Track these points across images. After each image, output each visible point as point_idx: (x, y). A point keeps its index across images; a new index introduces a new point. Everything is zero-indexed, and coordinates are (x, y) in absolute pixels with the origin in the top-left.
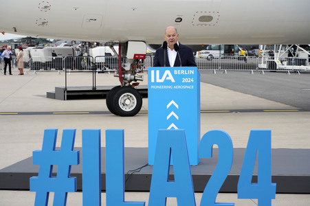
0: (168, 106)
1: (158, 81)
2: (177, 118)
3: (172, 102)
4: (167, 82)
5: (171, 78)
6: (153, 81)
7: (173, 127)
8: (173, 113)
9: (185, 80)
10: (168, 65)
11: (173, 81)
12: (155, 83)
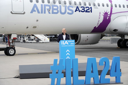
0: (67, 51)
1: (64, 44)
2: (69, 55)
3: (68, 50)
4: (66, 44)
5: (67, 43)
6: (62, 44)
7: (68, 58)
8: (68, 53)
9: (71, 44)
10: (63, 39)
11: (68, 44)
12: (63, 45)
